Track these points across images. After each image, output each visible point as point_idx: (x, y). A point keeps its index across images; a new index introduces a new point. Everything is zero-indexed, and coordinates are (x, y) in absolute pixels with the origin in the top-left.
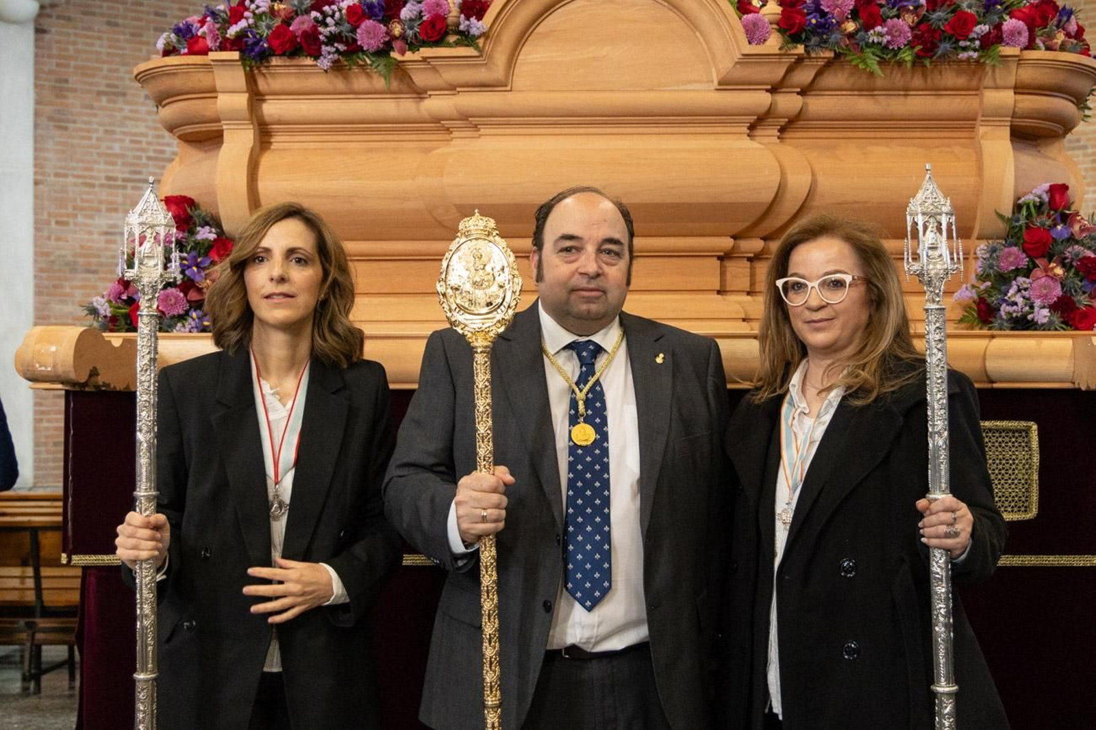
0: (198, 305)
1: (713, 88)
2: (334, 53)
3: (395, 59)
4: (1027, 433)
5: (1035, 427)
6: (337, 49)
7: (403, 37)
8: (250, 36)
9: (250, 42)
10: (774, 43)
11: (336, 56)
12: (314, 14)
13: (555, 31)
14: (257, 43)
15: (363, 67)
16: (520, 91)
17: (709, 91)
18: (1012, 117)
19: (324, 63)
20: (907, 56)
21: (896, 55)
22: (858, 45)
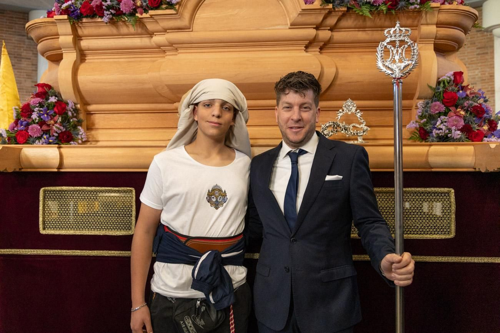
0: (46, 132)
1: (288, 28)
2: (109, 14)
3: (138, 17)
4: (448, 194)
5: (453, 191)
6: (111, 14)
8: (72, 8)
9: (72, 10)
10: (318, 3)
11: (111, 16)
13: (213, 3)
14: (75, 10)
15: (124, 22)
16: (197, 31)
17: (286, 29)
18: (435, 39)
19: (105, 19)
20: (384, 8)
21: (377, 9)
22: (359, 4)
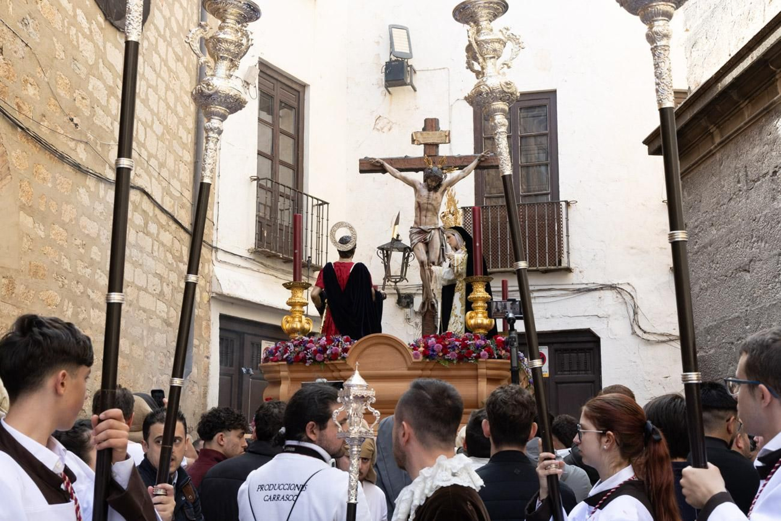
1: (406, 370)
2: (310, 362)
3: (326, 364)
7: (327, 358)
8: (289, 358)
10: (421, 358)
12: (305, 352)
15: (317, 366)
18: (487, 376)
19: (307, 365)
20: (455, 362)
